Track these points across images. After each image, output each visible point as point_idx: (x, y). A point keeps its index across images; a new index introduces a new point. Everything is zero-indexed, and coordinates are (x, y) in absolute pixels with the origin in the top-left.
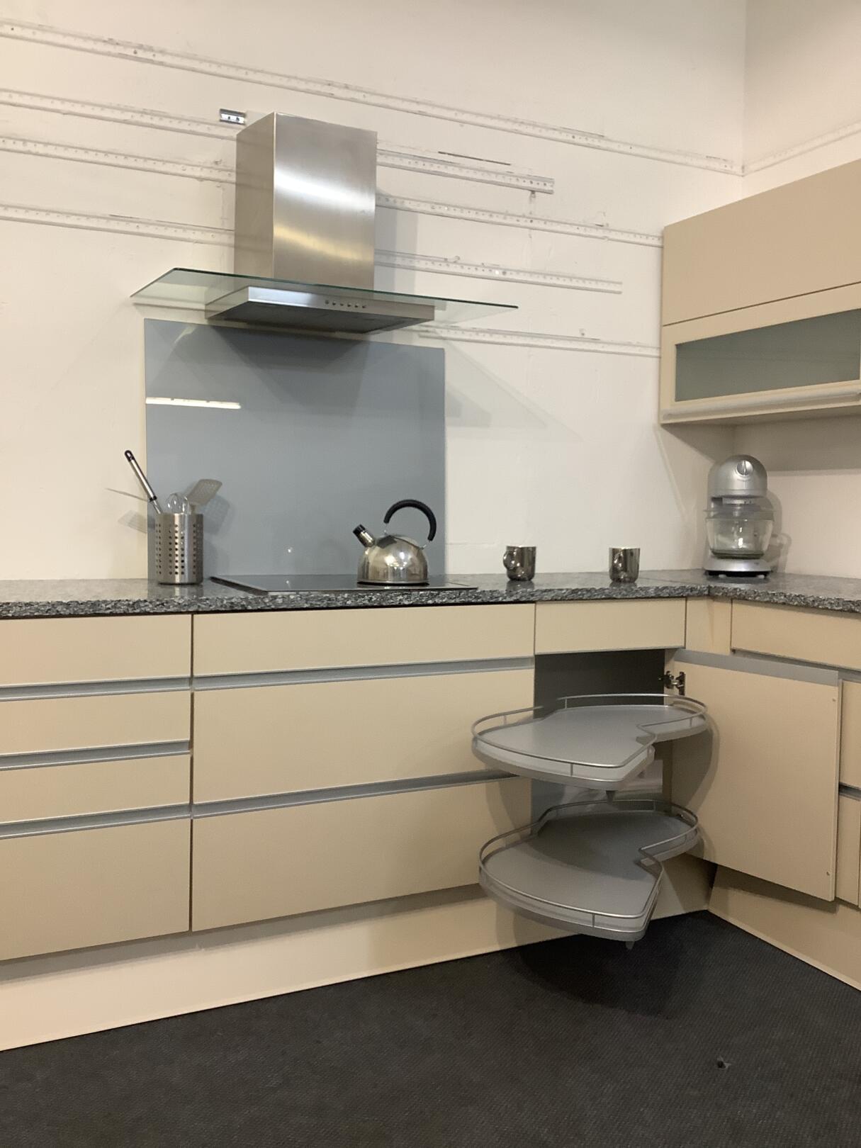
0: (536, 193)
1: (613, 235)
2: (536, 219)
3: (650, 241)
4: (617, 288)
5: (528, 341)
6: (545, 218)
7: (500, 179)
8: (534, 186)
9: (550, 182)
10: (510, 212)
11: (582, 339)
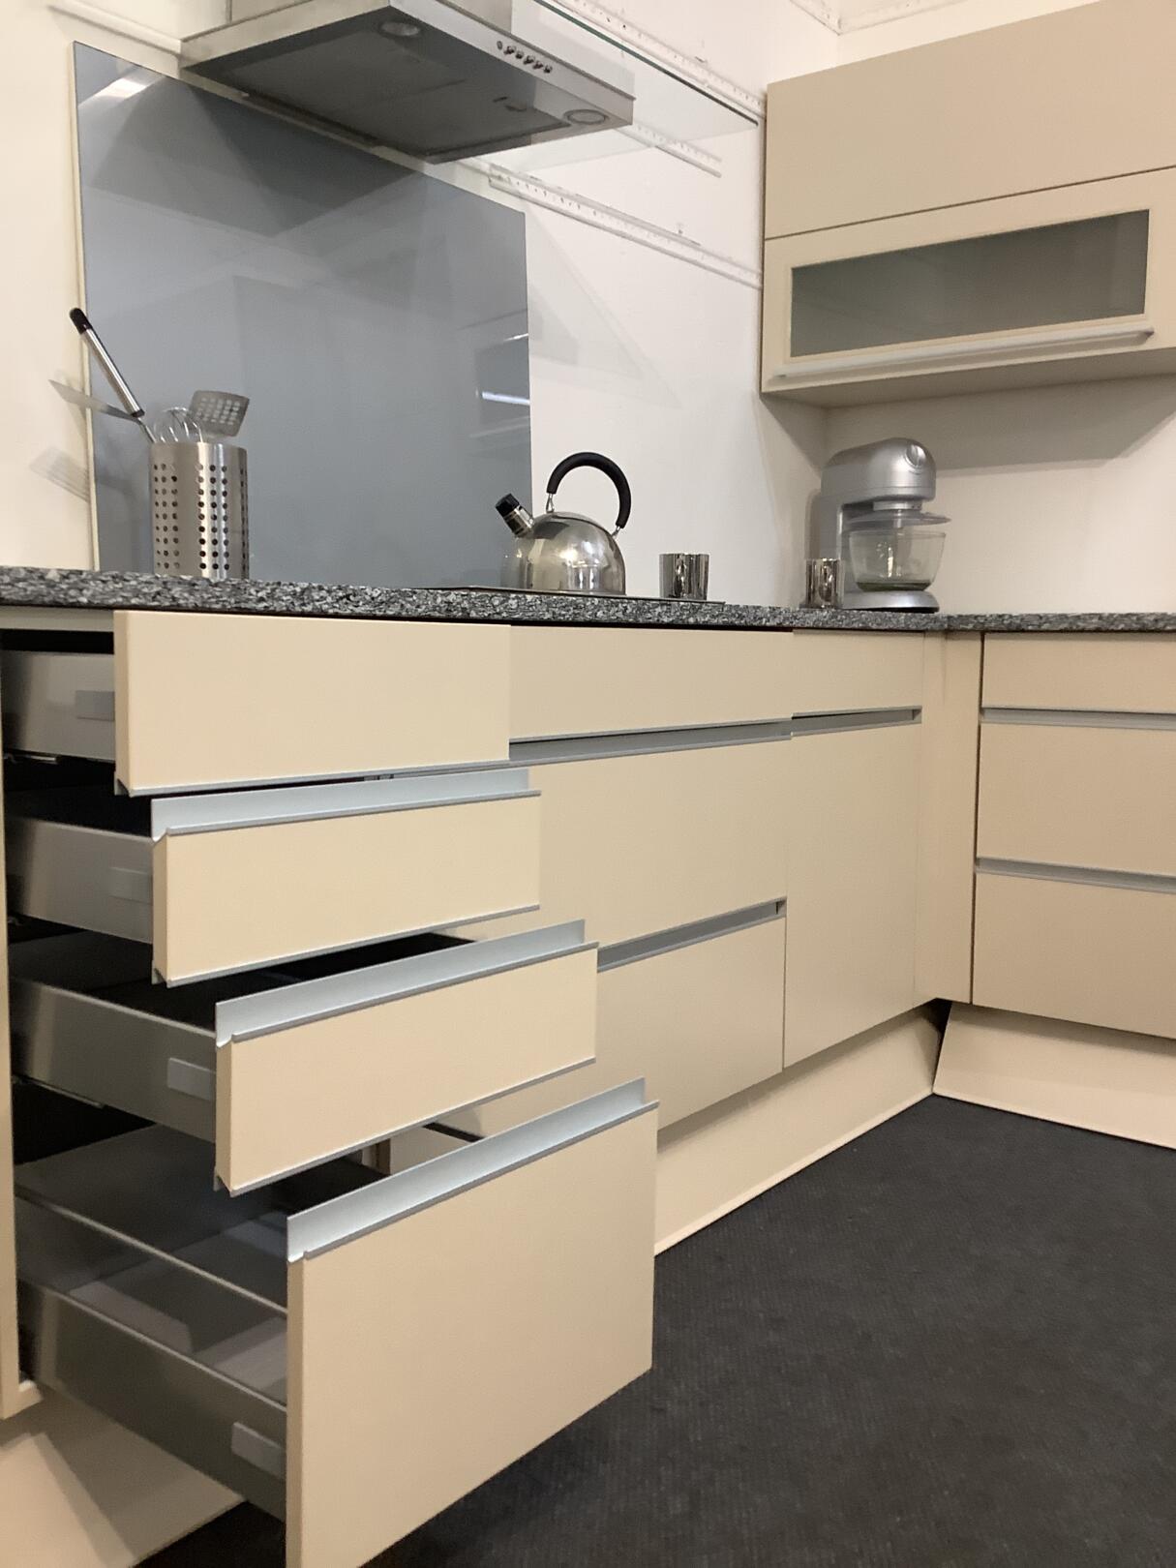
2: (629, 24)
4: (716, 167)
5: (622, 227)
6: (642, 27)
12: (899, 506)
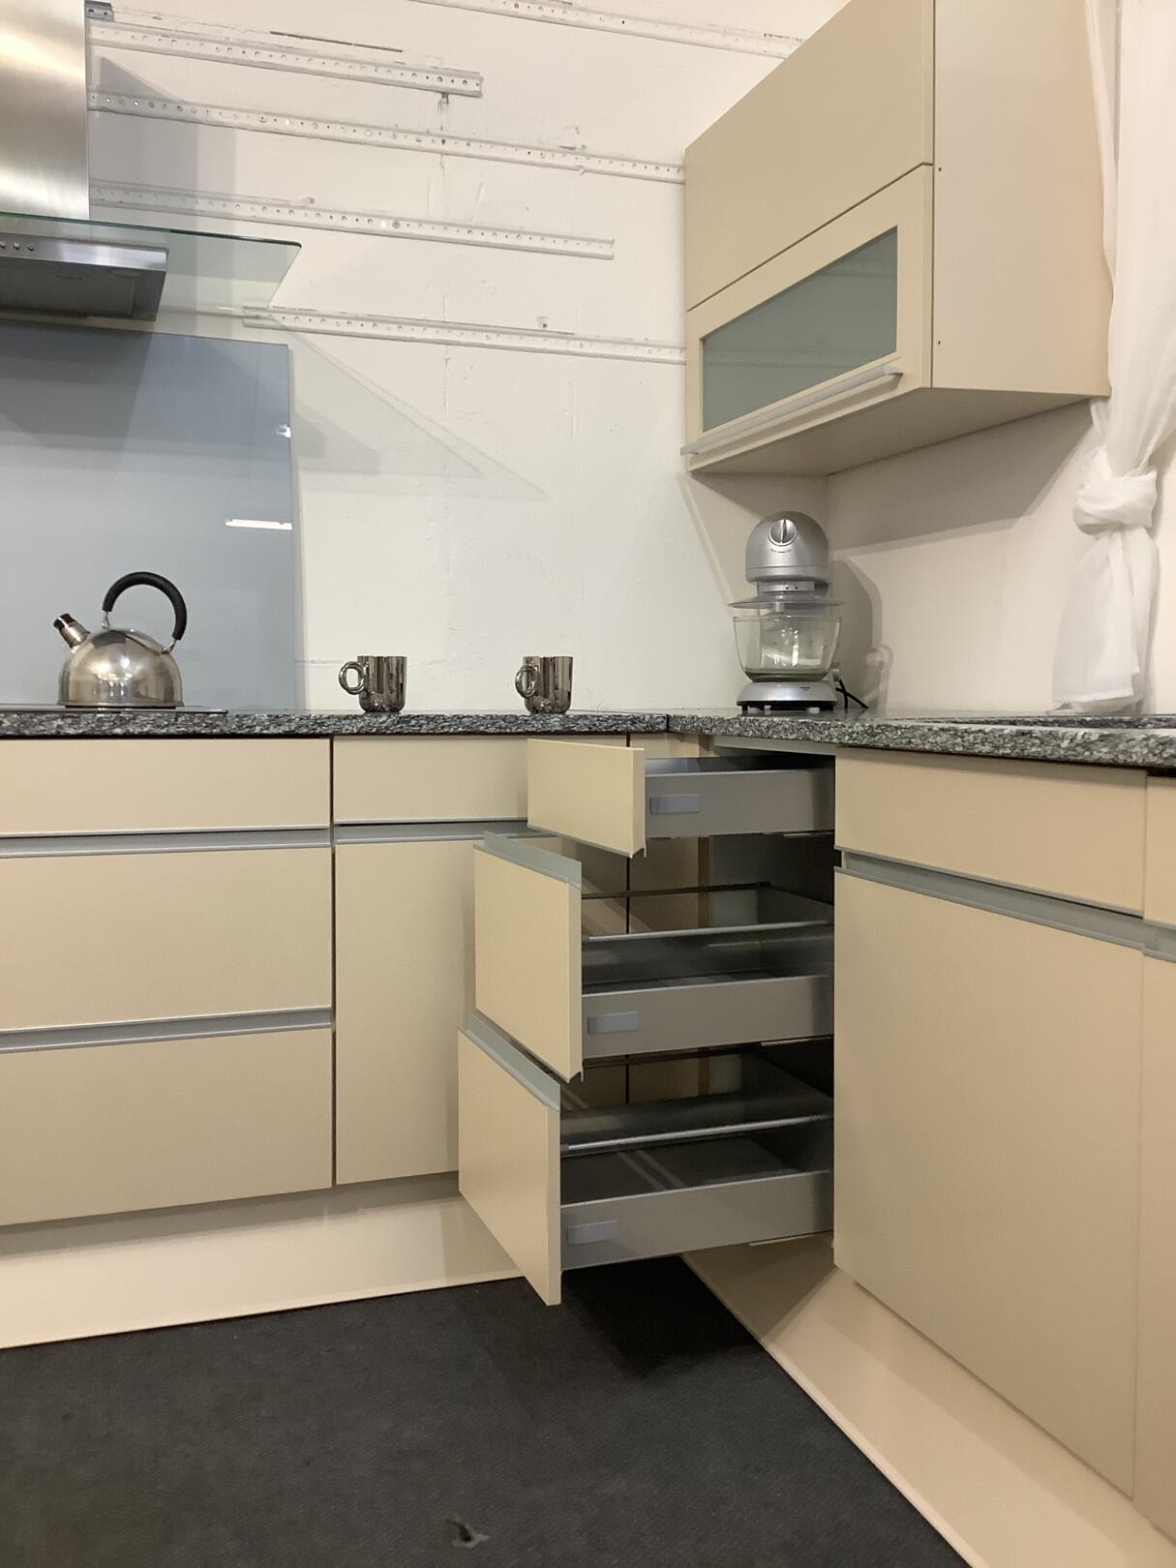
0: (450, 97)
1: (593, 164)
2: (452, 138)
3: (663, 173)
4: (605, 250)
5: (443, 335)
6: (470, 136)
7: (382, 74)
8: (446, 84)
9: (474, 78)
10: (400, 127)
11: (543, 331)
12: (781, 588)
